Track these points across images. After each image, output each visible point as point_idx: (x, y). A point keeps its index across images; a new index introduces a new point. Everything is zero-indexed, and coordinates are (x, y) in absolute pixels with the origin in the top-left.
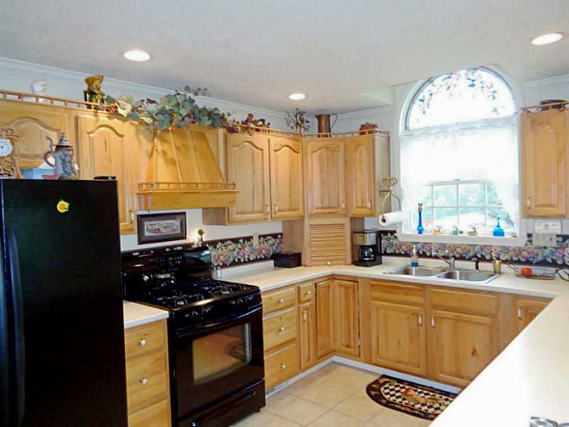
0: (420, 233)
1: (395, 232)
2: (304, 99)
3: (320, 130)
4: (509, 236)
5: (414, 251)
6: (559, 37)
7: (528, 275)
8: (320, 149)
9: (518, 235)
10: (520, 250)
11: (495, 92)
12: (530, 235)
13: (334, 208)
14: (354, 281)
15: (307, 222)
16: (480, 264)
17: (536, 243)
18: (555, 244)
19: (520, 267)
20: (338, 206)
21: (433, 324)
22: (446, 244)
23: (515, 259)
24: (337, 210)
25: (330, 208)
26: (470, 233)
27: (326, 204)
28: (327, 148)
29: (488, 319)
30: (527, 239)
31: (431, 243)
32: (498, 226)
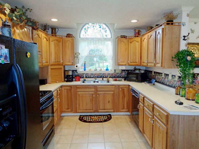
0: (85, 70)
1: (77, 70)
2: (57, 21)
3: (52, 33)
4: (110, 71)
5: (85, 76)
6: (136, 21)
7: (116, 80)
8: (55, 40)
9: (112, 70)
10: (112, 74)
11: (106, 30)
12: (115, 70)
13: (59, 62)
14: (70, 87)
15: (50, 67)
16: (104, 79)
17: (116, 72)
18: (120, 72)
19: (114, 79)
20: (60, 62)
21: (98, 96)
22: (93, 74)
23: (111, 76)
24: (60, 63)
25: (58, 62)
26: (100, 70)
27: (56, 61)
28: (57, 40)
29: (112, 92)
30: (114, 71)
31: (88, 74)
32: (107, 68)
